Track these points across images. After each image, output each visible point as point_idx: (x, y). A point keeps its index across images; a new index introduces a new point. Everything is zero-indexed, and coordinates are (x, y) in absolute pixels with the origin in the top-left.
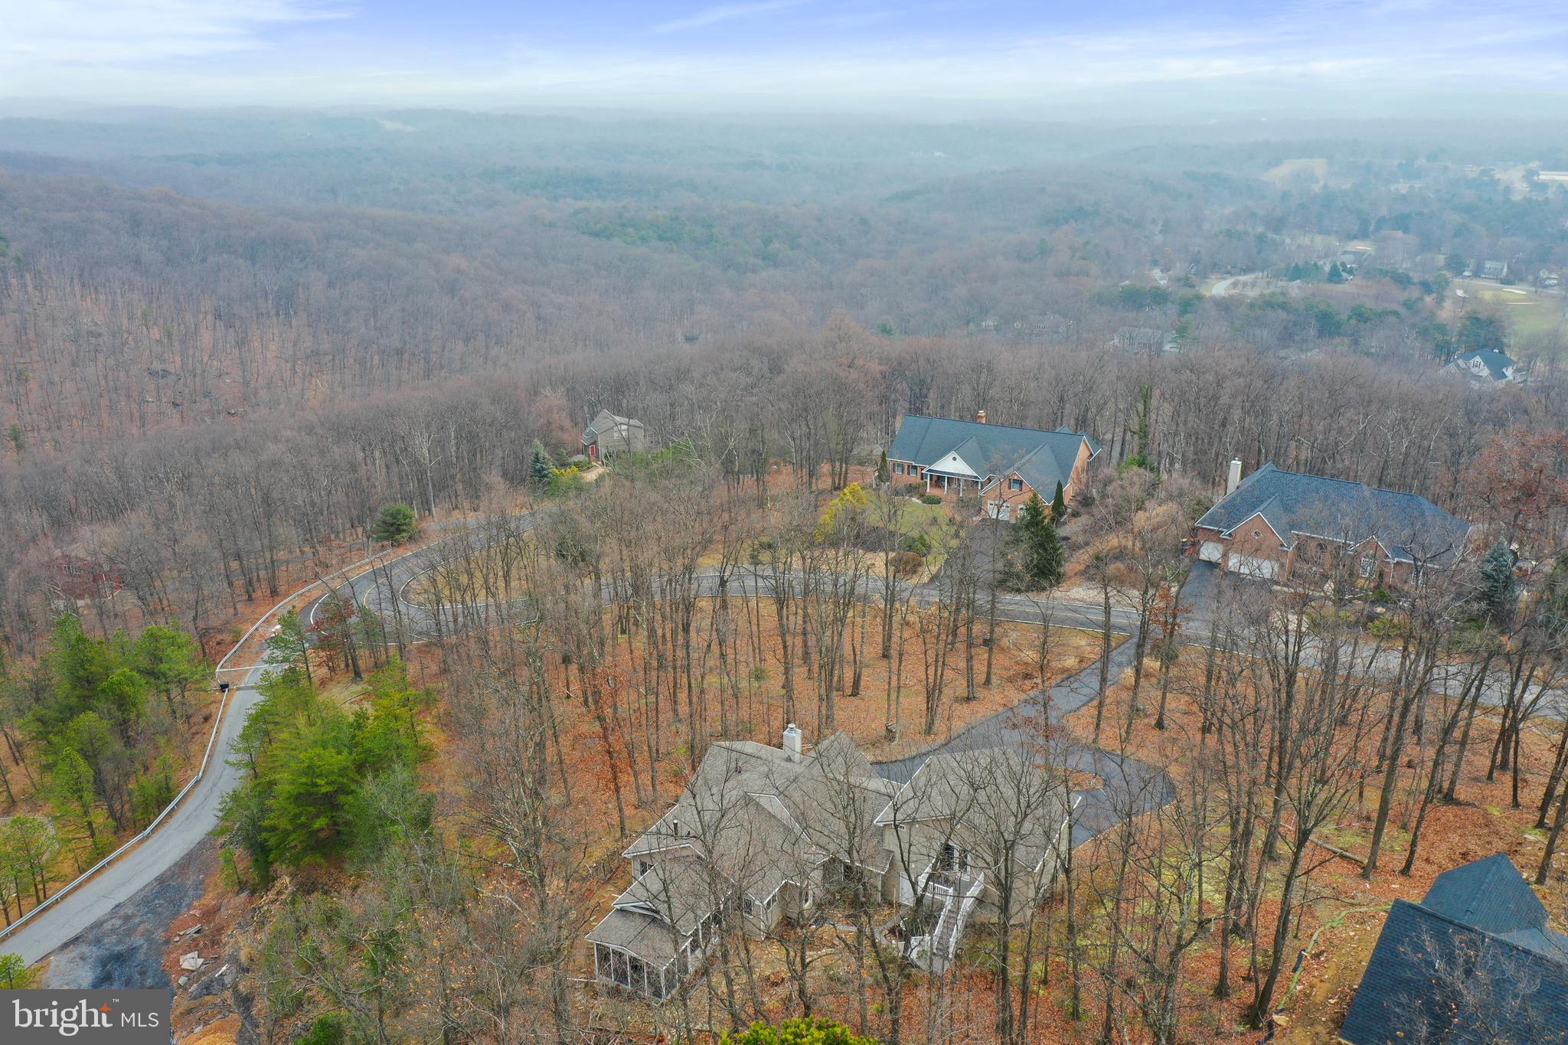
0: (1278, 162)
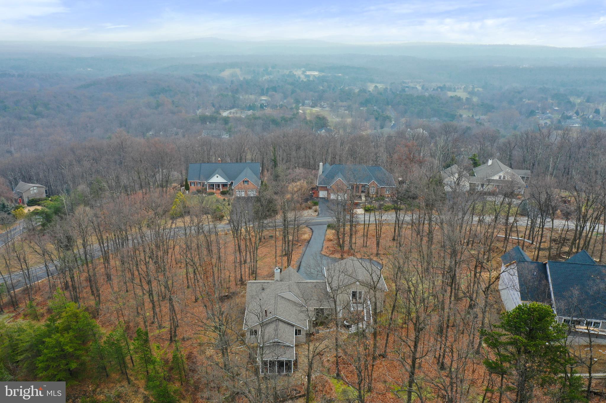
0: (224, 70)
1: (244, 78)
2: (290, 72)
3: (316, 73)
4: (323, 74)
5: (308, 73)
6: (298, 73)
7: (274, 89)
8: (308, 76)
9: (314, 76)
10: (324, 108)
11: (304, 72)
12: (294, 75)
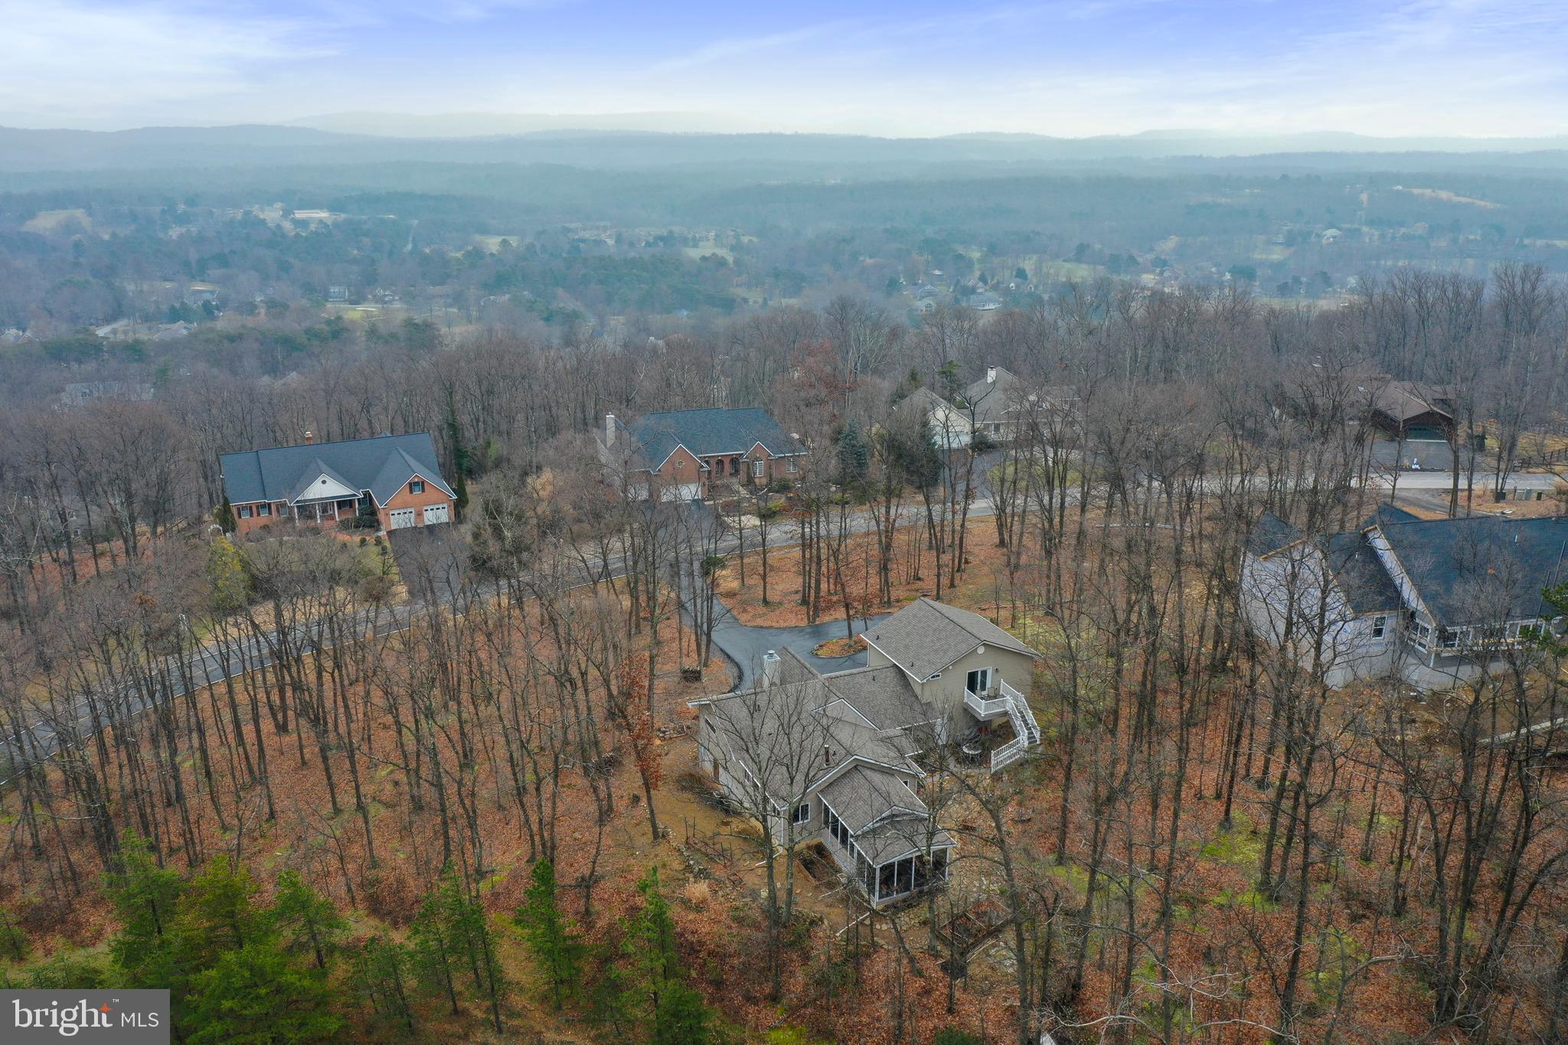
0: (32, 215)
1: (114, 235)
2: (247, 213)
3: (323, 215)
4: (343, 216)
5: (300, 215)
6: (272, 215)
7: (222, 260)
8: (303, 223)
9: (321, 221)
10: (386, 303)
11: (287, 213)
12: (263, 222)
